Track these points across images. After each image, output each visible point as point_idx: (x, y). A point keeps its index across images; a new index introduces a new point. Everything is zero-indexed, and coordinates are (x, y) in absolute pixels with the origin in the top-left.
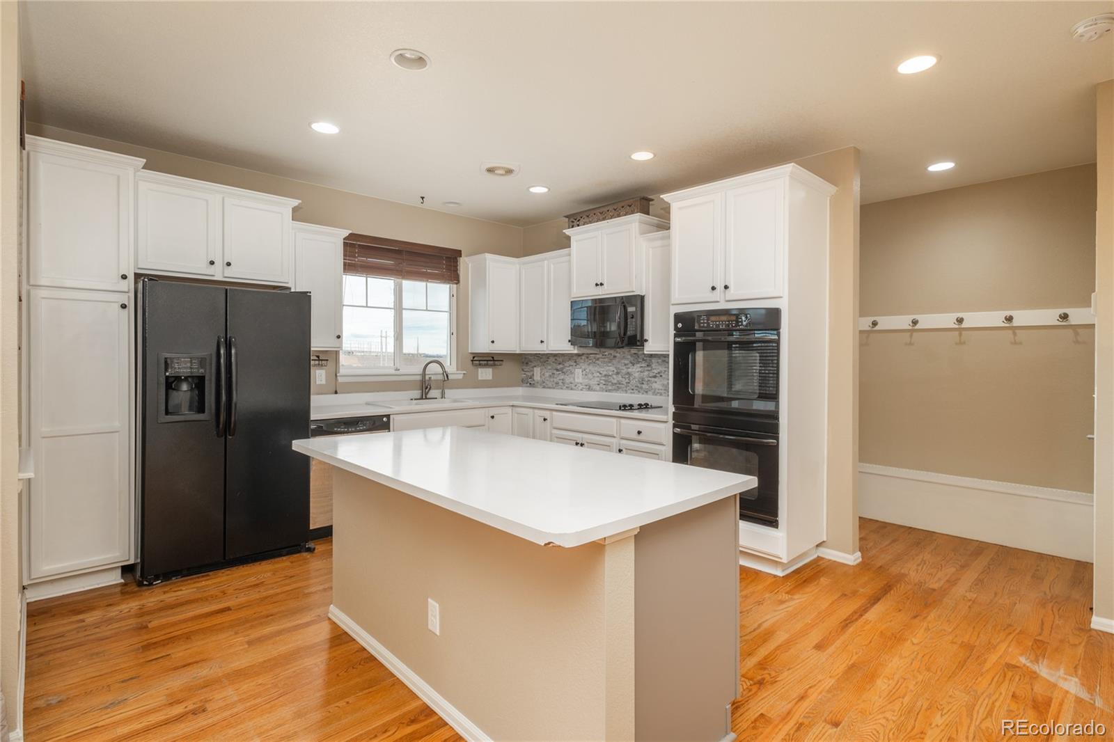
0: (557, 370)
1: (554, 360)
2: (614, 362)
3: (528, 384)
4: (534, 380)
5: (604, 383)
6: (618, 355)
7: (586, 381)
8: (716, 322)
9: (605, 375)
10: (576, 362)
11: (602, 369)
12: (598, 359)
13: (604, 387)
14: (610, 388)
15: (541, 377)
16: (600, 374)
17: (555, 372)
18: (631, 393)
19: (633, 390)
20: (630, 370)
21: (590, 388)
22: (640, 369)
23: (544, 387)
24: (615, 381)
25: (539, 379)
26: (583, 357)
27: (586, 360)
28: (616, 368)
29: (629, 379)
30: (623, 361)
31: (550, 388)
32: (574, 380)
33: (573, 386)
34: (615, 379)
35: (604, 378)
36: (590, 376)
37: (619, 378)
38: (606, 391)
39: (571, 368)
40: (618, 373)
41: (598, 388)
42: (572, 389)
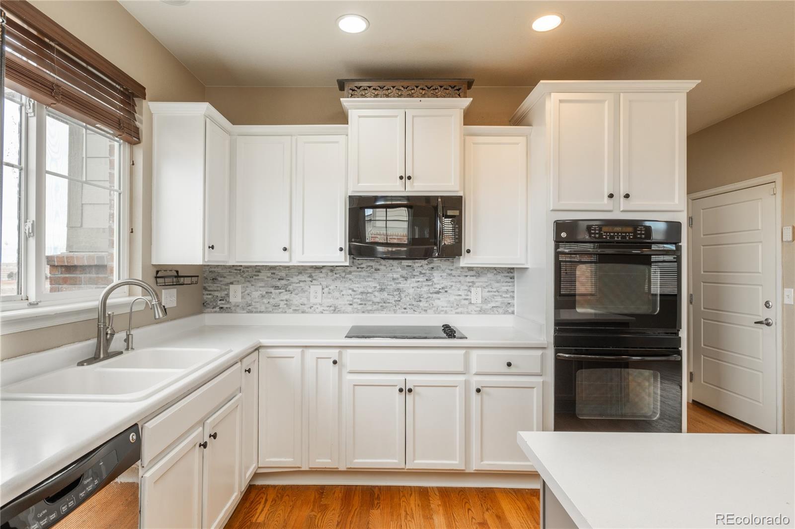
0: (277, 288)
1: (269, 274)
2: (376, 276)
3: (217, 309)
4: (229, 302)
5: (360, 302)
6: (382, 267)
7: (329, 301)
8: (610, 233)
9: (362, 293)
10: (310, 276)
11: (357, 285)
12: (350, 273)
13: (360, 307)
14: (370, 308)
15: (243, 297)
16: (354, 291)
17: (272, 290)
18: (403, 313)
19: (405, 309)
20: (400, 286)
21: (335, 310)
22: (416, 285)
23: (250, 312)
24: (377, 300)
25: (240, 300)
26: (324, 271)
27: (330, 274)
28: (379, 283)
29: (400, 297)
30: (390, 275)
31: (261, 312)
32: (309, 299)
33: (305, 308)
34: (378, 297)
35: (360, 297)
36: (337, 294)
37: (385, 295)
38: (363, 312)
39: (302, 284)
40: (382, 290)
41: (350, 308)
42: (303, 312)
